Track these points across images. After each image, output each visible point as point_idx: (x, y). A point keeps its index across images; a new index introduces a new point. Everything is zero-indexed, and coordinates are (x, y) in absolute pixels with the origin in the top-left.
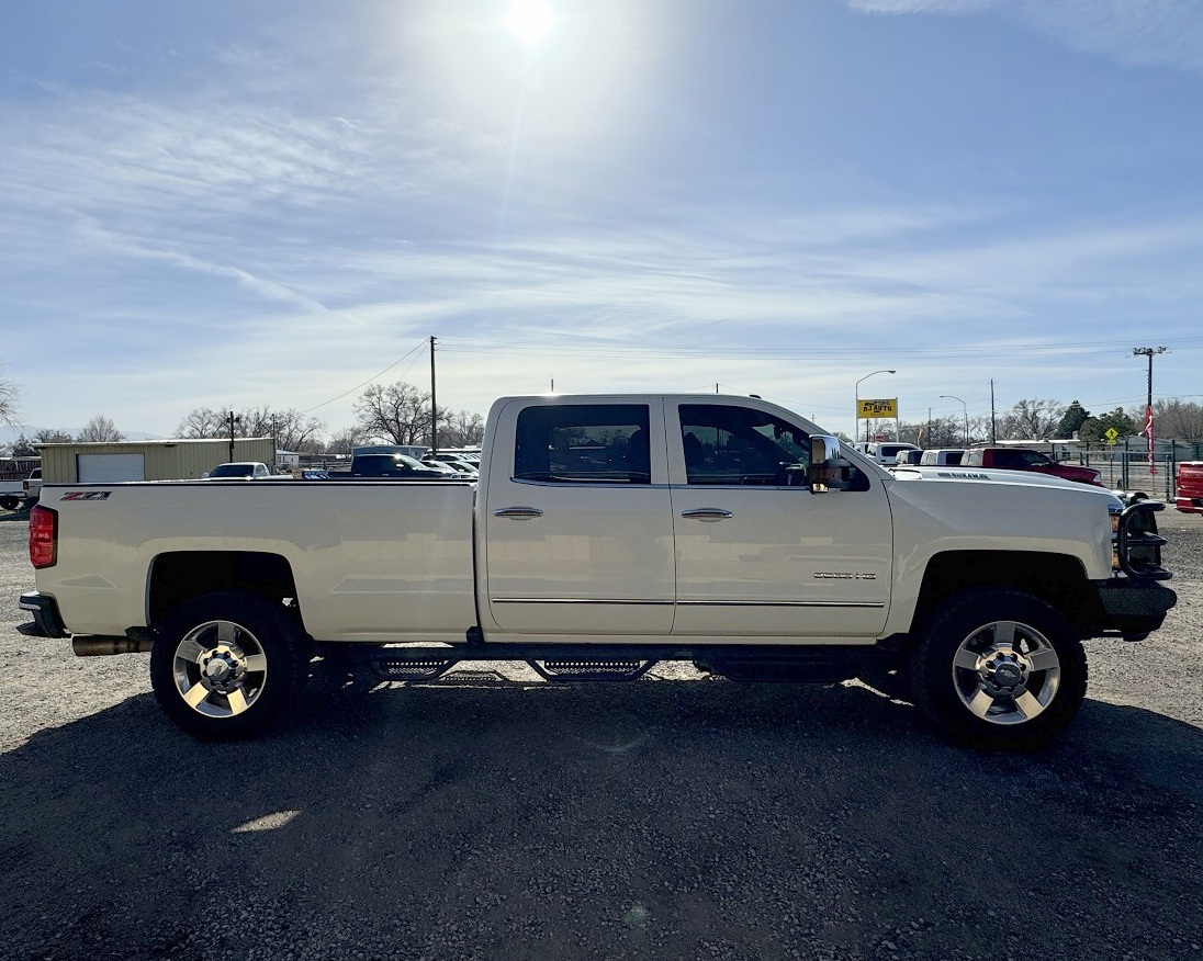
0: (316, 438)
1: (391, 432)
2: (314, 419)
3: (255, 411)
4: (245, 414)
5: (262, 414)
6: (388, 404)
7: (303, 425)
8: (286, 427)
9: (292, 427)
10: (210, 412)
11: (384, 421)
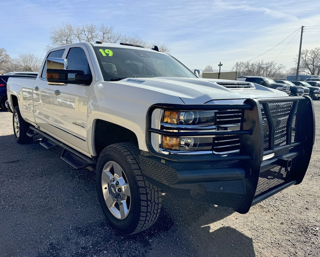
0: (281, 72)
1: (310, 69)
2: (281, 64)
3: (258, 62)
4: (255, 63)
5: (261, 63)
6: (310, 57)
7: (276, 67)
8: (270, 68)
9: (272, 68)
10: (243, 63)
11: (307, 64)
